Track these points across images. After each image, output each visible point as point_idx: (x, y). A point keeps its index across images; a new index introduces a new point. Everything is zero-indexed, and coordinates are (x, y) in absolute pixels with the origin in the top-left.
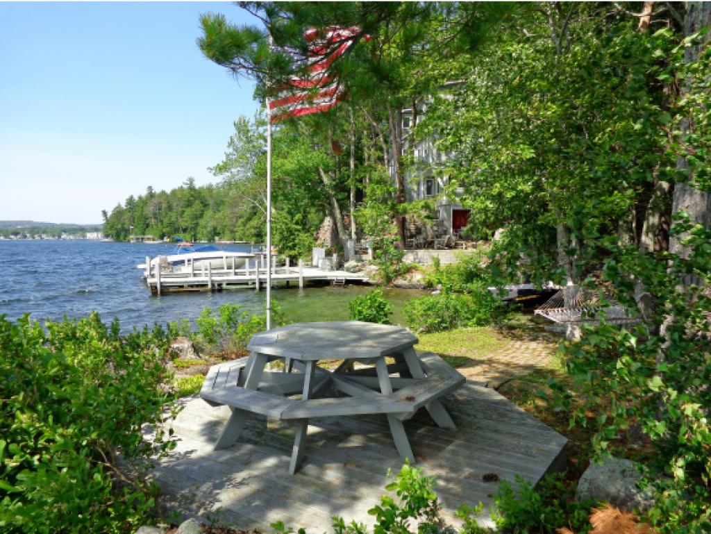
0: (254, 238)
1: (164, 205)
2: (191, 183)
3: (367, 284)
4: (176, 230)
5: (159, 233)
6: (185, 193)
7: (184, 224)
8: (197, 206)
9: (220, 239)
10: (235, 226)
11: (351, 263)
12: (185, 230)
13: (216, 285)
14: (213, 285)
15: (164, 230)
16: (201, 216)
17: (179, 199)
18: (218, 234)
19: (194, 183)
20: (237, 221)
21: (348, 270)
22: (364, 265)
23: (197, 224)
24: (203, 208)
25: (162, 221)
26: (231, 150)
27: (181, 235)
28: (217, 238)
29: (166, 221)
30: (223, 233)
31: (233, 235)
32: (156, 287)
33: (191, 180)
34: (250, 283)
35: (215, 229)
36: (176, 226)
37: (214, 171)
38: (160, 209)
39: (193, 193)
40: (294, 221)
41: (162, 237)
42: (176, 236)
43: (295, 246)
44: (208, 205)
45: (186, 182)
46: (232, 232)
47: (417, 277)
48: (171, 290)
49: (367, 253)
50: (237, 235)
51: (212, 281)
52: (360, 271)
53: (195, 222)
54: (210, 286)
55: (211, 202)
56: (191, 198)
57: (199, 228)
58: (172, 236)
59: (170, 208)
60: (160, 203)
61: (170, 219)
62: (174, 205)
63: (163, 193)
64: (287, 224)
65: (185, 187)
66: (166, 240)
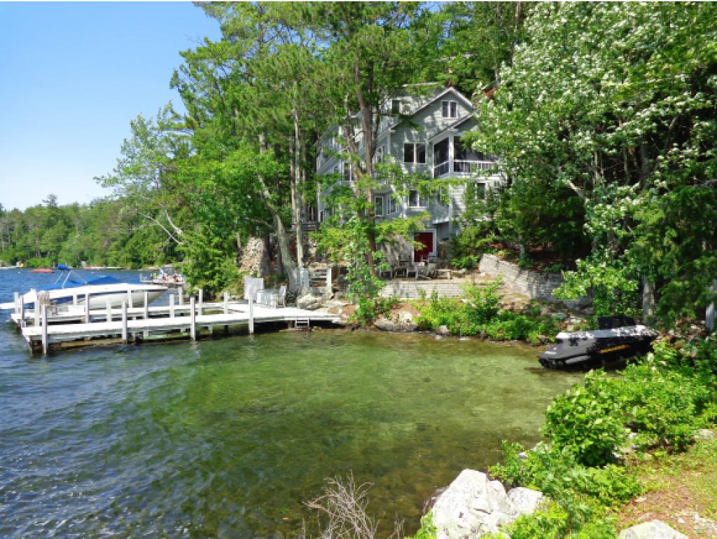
0: (130, 264)
1: (17, 226)
2: (53, 201)
3: (337, 326)
4: (33, 254)
5: (10, 257)
6: (44, 212)
7: (43, 248)
8: (60, 227)
9: (88, 264)
10: (106, 249)
11: (307, 297)
12: (44, 254)
13: (134, 335)
14: (129, 335)
15: (17, 254)
16: (65, 238)
17: (38, 219)
18: (86, 259)
19: (56, 201)
20: (109, 245)
21: (304, 306)
22: (324, 300)
23: (59, 248)
24: (66, 229)
25: (14, 244)
26: (123, 157)
27: (38, 260)
28: (83, 263)
29: (19, 244)
30: (92, 258)
31: (104, 259)
32: (40, 342)
33: (53, 198)
34: (183, 330)
35: (82, 253)
36: (33, 249)
37: (102, 182)
38: (11, 230)
39: (54, 212)
40: (213, 244)
41: (14, 262)
42: (32, 261)
43: (214, 274)
44: (74, 226)
45: (46, 199)
46: (104, 256)
47: (406, 317)
48: (64, 345)
49: (325, 285)
50: (110, 259)
51: (128, 329)
52: (319, 307)
53: (58, 244)
54: (124, 337)
55: (77, 223)
56: (52, 218)
57: (61, 252)
58: (27, 261)
59: (25, 229)
60: (12, 223)
61: (25, 242)
62: (30, 226)
63: (16, 211)
64: (201, 247)
65: (45, 205)
66: (19, 265)
